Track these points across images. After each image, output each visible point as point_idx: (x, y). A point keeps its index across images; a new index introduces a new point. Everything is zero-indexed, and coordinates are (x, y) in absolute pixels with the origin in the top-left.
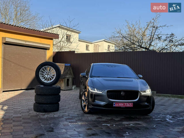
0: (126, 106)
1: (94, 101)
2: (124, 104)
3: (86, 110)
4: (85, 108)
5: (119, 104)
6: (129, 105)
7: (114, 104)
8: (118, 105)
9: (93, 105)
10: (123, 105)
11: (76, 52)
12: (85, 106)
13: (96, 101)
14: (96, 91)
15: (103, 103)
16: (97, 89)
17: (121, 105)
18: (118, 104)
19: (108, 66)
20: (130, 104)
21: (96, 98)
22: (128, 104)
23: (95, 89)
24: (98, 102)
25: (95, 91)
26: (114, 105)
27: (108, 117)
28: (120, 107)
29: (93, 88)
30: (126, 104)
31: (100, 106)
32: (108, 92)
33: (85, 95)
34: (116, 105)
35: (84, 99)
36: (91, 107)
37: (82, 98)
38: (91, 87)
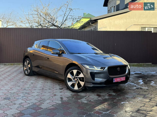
4: (74, 87)
9: (93, 83)
16: (96, 66)
17: (119, 80)
20: (123, 78)
28: (118, 82)
29: (91, 65)
33: (72, 74)
34: (115, 80)
35: (71, 78)
36: (92, 86)
37: (68, 77)
38: (87, 65)
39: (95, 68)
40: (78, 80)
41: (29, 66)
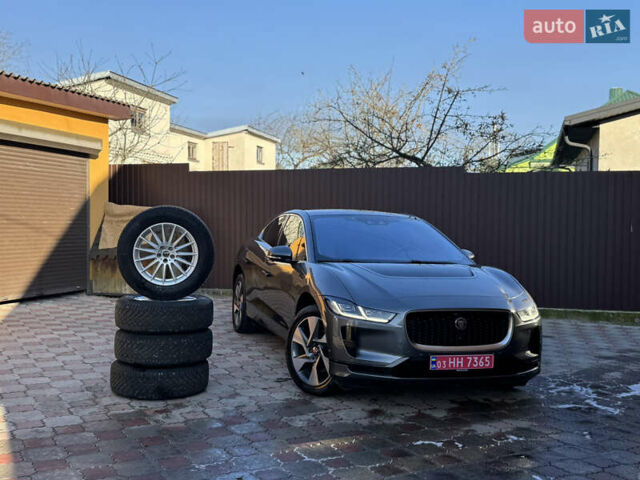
0: (471, 366)
1: (354, 352)
2: (466, 361)
3: (314, 380)
4: (308, 376)
5: (450, 362)
6: (481, 362)
7: (434, 363)
8: (447, 363)
9: (354, 367)
10: (462, 363)
12: (307, 368)
13: (362, 352)
14: (363, 316)
15: (392, 360)
16: (365, 308)
17: (456, 363)
18: (444, 362)
19: (360, 218)
20: (484, 360)
21: (364, 339)
22: (478, 361)
23: (360, 309)
24: (369, 355)
25: (361, 315)
26: (432, 367)
27: (398, 405)
28: (452, 373)
29: (351, 302)
30: (473, 360)
31: (381, 369)
32: (409, 317)
33: (305, 329)
34: (438, 365)
35: (303, 344)
36: (346, 375)
37: (294, 340)
38: (340, 300)
39: (360, 314)
40: (319, 352)
41: (242, 299)
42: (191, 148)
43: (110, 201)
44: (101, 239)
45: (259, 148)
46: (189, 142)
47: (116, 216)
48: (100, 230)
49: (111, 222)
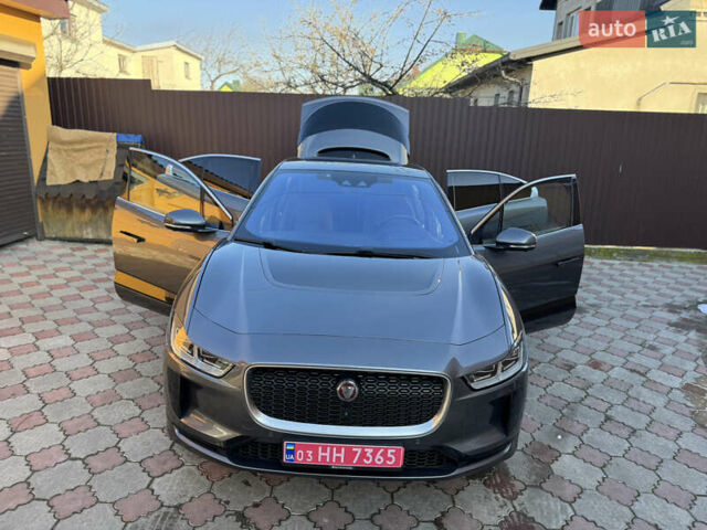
2: (350, 455)
5: (320, 454)
6: (378, 456)
8: (315, 455)
10: (342, 456)
11: (154, 87)
17: (334, 456)
18: (310, 453)
20: (383, 455)
22: (374, 454)
30: (364, 453)
34: (297, 456)
42: (121, 59)
43: (53, 124)
44: (48, 172)
45: (186, 63)
46: (120, 55)
47: (63, 143)
48: (45, 160)
49: (59, 151)
